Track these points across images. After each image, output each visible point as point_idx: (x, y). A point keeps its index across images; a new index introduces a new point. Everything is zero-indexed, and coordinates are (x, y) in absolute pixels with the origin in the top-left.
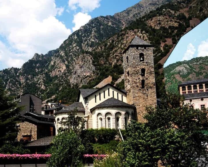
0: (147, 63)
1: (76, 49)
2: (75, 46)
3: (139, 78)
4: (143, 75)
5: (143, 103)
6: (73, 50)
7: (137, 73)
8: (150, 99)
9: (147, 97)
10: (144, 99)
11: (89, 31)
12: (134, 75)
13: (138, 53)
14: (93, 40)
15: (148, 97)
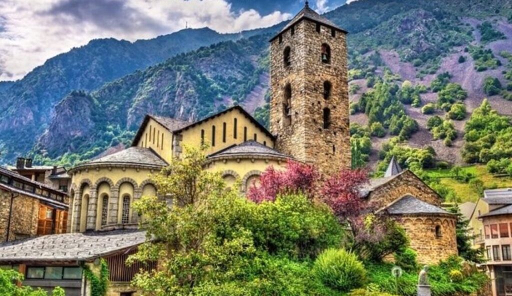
0: (335, 69)
1: (58, 85)
2: (58, 81)
3: (319, 103)
4: (327, 96)
5: (326, 164)
6: (52, 88)
7: (316, 90)
8: (340, 156)
9: (334, 150)
10: (327, 154)
11: (87, 60)
12: (309, 92)
13: (318, 41)
14: (93, 77)
15: (336, 151)
